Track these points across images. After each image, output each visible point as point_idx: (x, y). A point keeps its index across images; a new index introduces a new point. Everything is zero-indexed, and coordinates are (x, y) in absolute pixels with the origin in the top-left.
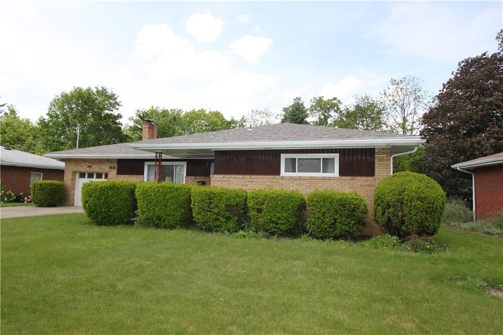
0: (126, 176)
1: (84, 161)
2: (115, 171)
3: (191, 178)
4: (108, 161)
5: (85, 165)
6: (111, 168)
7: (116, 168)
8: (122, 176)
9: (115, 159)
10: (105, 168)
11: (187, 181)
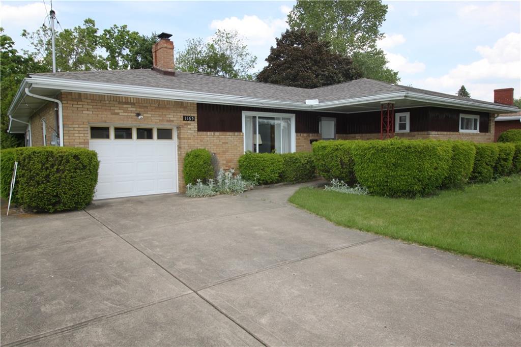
0: (217, 133)
1: (120, 103)
2: (194, 125)
3: (303, 136)
4: (180, 105)
5: (126, 111)
6: (185, 118)
7: (196, 120)
8: (209, 133)
9: (193, 104)
10: (173, 119)
11: (299, 139)
